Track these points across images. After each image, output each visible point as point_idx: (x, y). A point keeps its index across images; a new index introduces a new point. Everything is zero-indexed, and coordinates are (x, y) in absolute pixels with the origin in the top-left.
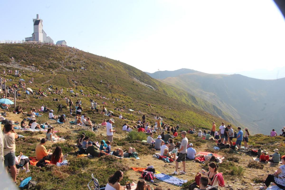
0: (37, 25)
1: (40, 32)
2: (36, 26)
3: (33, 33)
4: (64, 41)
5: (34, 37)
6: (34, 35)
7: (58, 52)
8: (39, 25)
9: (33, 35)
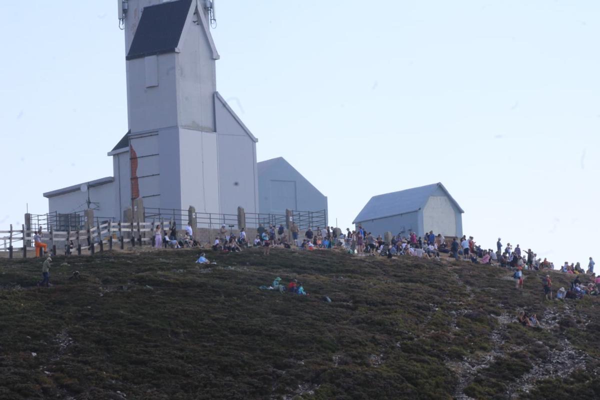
0: (164, 58)
1: (195, 127)
2: (150, 61)
3: (125, 142)
4: (440, 188)
5: (134, 179)
6: (134, 159)
7: (378, 318)
8: (180, 47)
9: (126, 159)
